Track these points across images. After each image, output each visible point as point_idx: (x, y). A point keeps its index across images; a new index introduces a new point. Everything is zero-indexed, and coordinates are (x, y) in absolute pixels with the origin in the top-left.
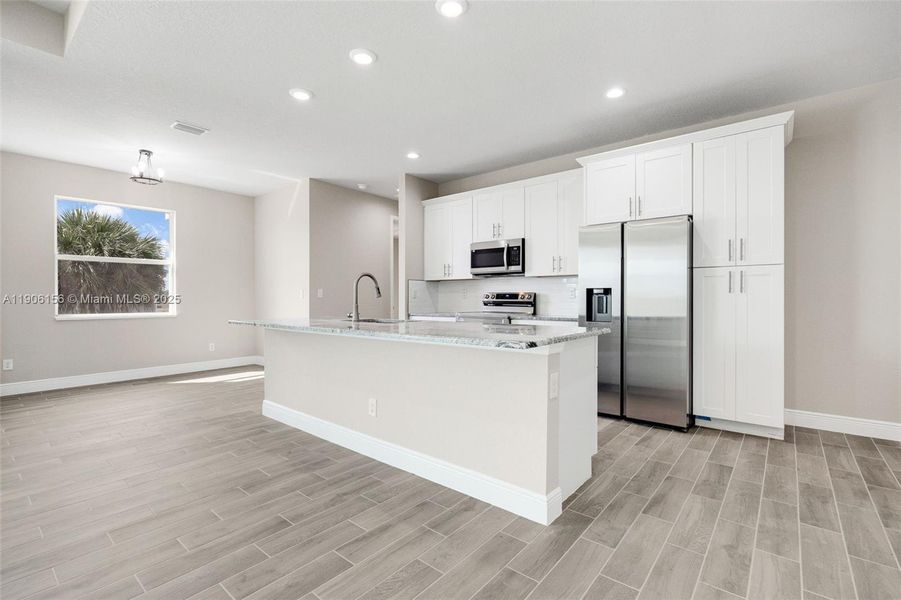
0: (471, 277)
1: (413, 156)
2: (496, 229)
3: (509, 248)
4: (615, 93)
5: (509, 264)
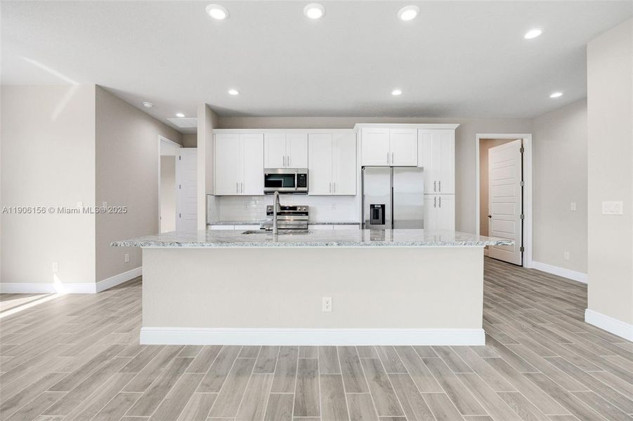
0: (263, 194)
1: (233, 92)
2: (286, 160)
3: (298, 175)
4: (397, 93)
5: (298, 186)
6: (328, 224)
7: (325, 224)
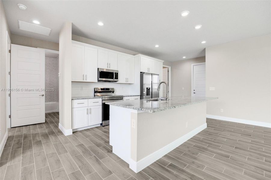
0: (97, 81)
2: (108, 65)
3: (115, 73)
6: (130, 96)
7: (129, 96)
